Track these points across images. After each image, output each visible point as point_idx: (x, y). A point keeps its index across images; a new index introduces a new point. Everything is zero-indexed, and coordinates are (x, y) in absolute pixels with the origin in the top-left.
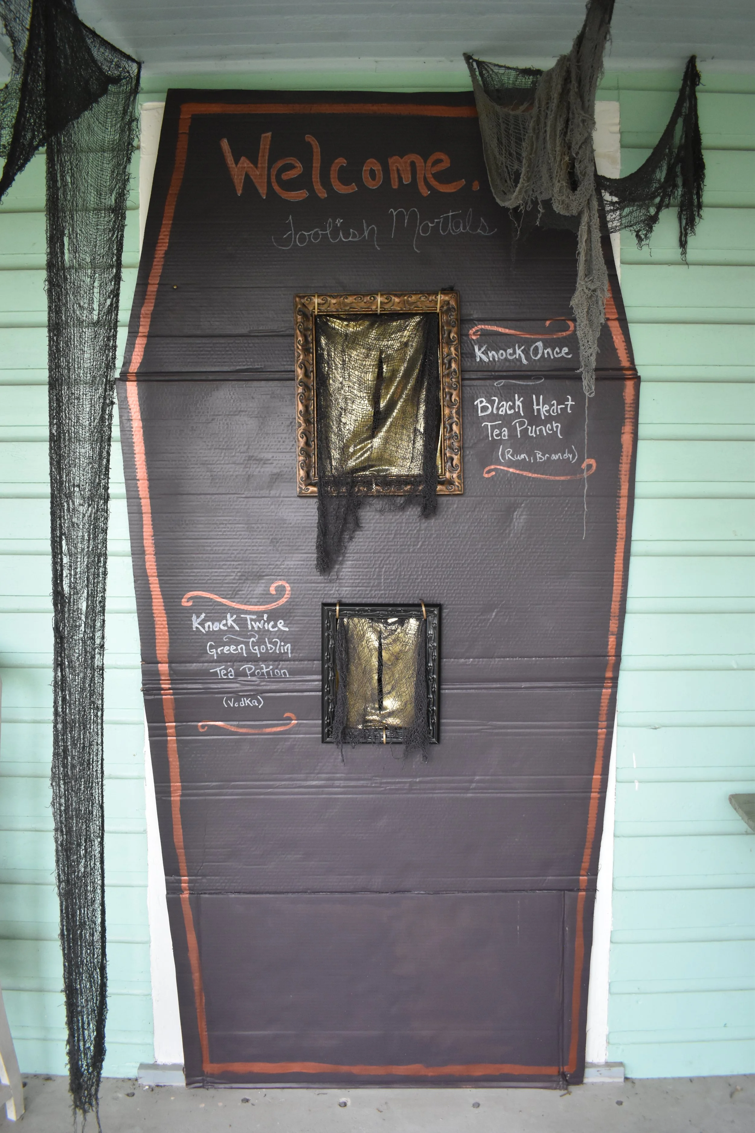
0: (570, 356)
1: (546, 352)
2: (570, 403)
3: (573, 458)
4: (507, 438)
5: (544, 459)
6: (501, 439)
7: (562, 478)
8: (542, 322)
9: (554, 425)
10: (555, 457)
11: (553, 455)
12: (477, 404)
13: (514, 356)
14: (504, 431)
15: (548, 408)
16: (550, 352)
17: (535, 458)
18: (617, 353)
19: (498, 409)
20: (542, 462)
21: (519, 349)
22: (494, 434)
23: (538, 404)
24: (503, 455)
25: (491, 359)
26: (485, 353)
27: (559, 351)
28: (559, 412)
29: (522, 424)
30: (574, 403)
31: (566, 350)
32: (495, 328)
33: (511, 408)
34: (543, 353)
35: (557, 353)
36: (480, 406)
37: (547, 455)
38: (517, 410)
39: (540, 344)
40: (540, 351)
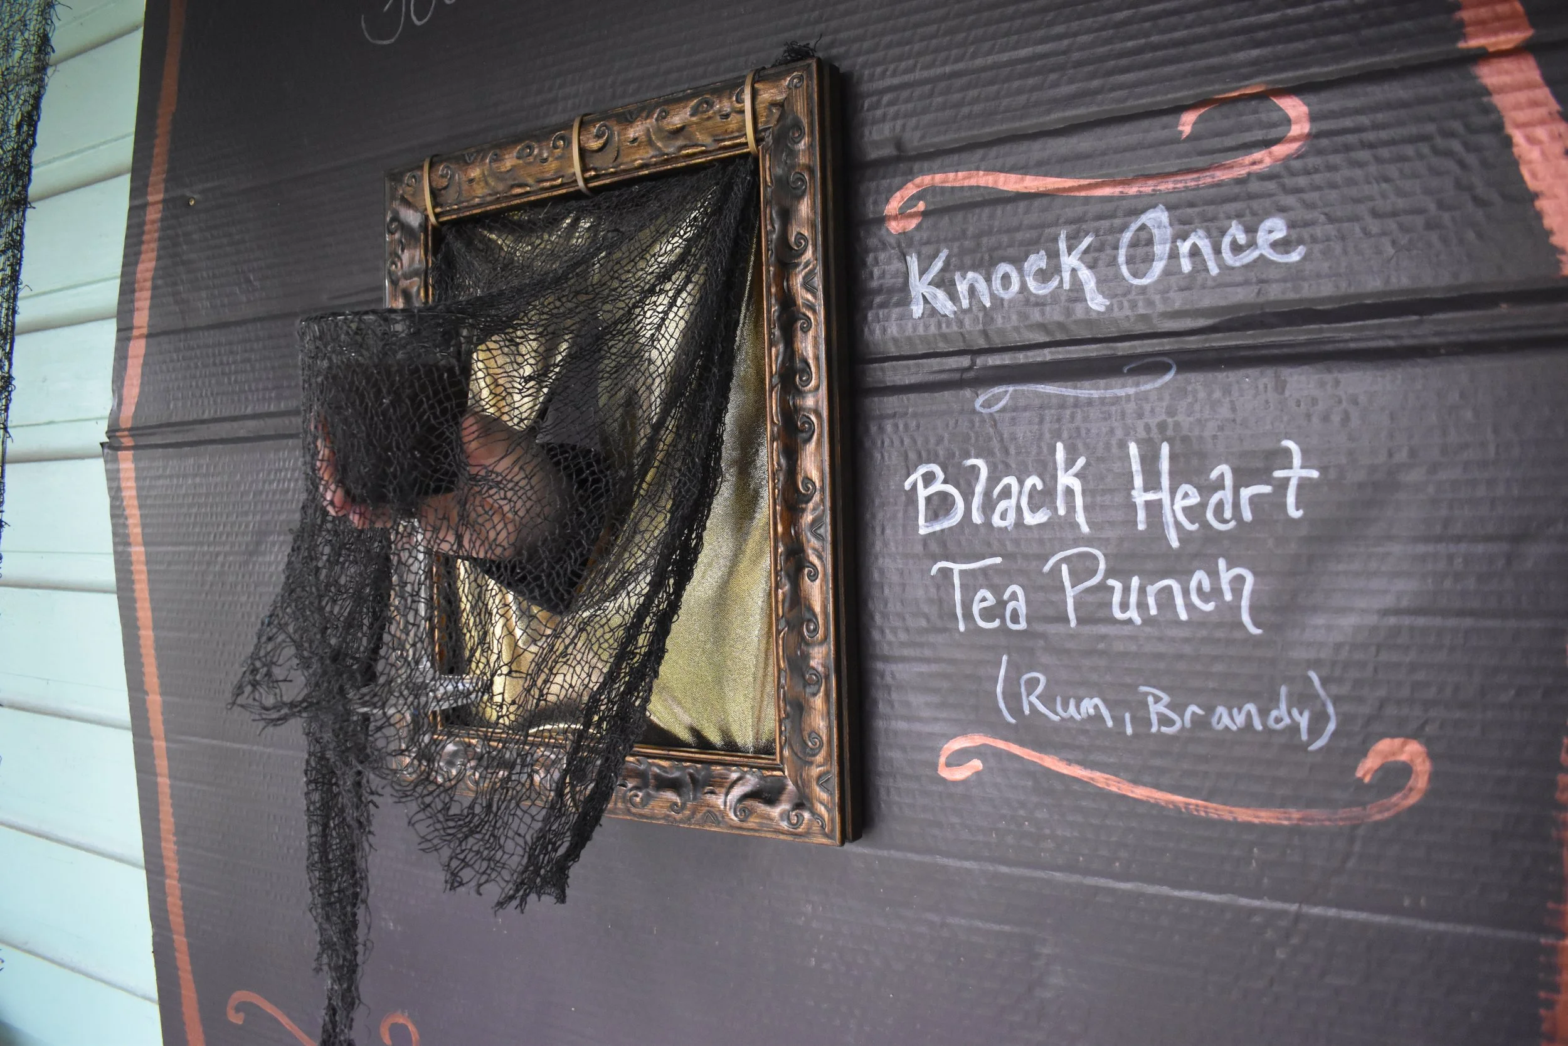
0: (1295, 257)
1: (1185, 247)
2: (1297, 472)
3: (1315, 730)
4: (1023, 625)
5: (1181, 723)
6: (1003, 630)
7: (1264, 816)
8: (1165, 119)
9: (1226, 576)
10: (1226, 719)
11: (1221, 710)
12: (914, 486)
13: (1055, 283)
14: (1014, 596)
15: (1194, 499)
16: (1205, 246)
17: (1142, 721)
18: (1539, 216)
19: (988, 506)
20: (1173, 738)
21: (1070, 250)
22: (976, 609)
23: (1152, 484)
24: (1013, 698)
25: (965, 303)
26: (944, 282)
27: (1242, 239)
28: (1247, 516)
29: (1082, 568)
30: (1315, 474)
31: (1275, 228)
32: (984, 180)
33: (1042, 498)
34: (1174, 255)
35: (1236, 248)
36: (922, 493)
37: (1193, 708)
38: (1062, 511)
39: (1157, 219)
40: (1161, 249)
